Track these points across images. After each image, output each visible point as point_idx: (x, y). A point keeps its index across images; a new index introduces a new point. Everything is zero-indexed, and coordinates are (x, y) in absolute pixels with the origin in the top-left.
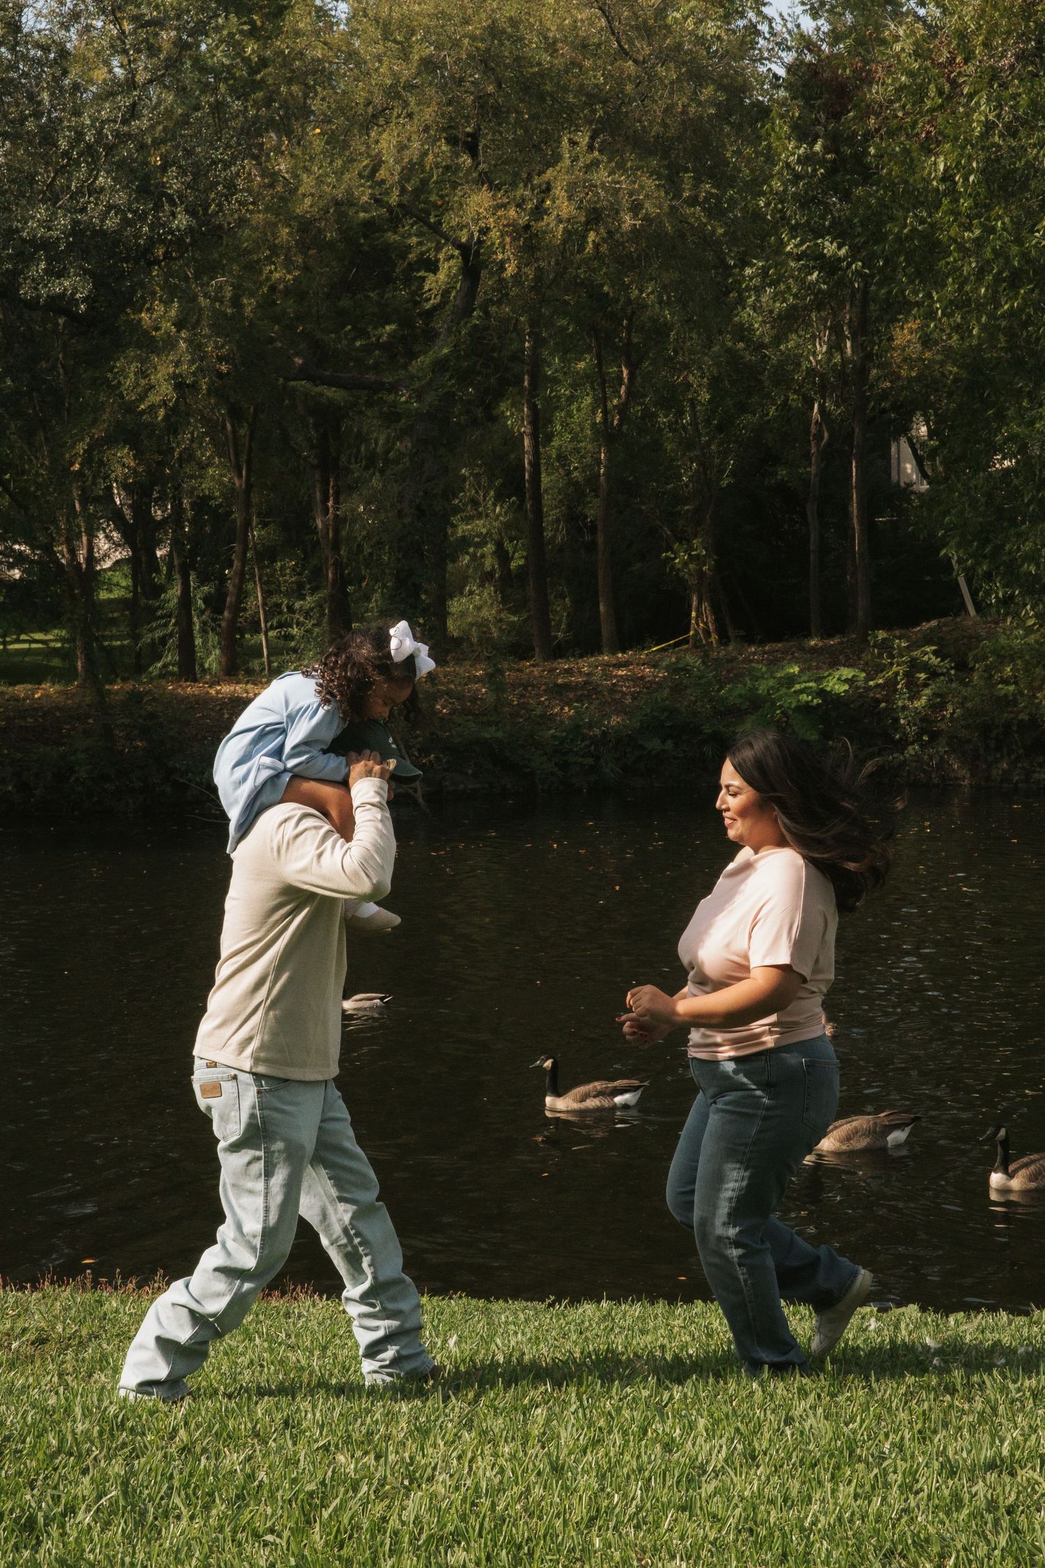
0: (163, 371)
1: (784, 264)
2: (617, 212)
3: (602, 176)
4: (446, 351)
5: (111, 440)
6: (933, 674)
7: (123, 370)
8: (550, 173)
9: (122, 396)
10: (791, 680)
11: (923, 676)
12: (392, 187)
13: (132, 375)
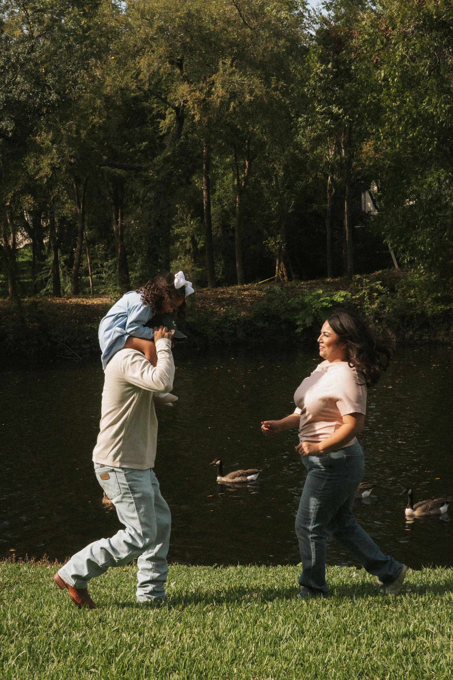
0: (45, 162)
1: (316, 116)
2: (243, 94)
3: (236, 78)
4: (169, 153)
5: (23, 192)
6: (380, 293)
7: (28, 161)
8: (214, 77)
9: (28, 173)
10: (319, 296)
11: (376, 294)
12: (146, 82)
13: (32, 164)
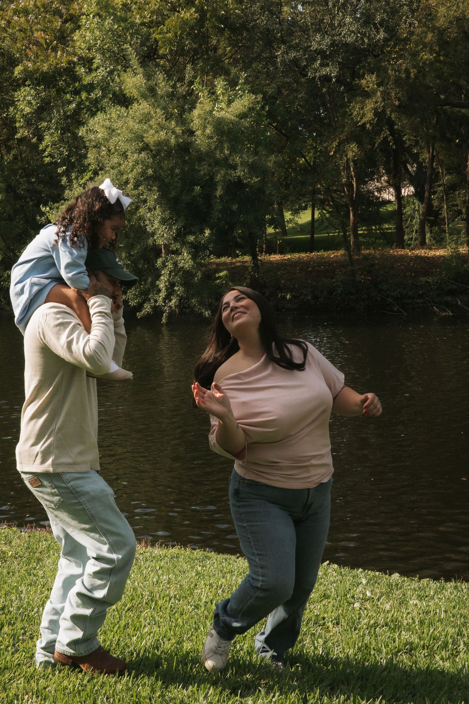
0: (370, 105)
5: (348, 141)
7: (353, 107)
9: (352, 119)
13: (357, 110)
